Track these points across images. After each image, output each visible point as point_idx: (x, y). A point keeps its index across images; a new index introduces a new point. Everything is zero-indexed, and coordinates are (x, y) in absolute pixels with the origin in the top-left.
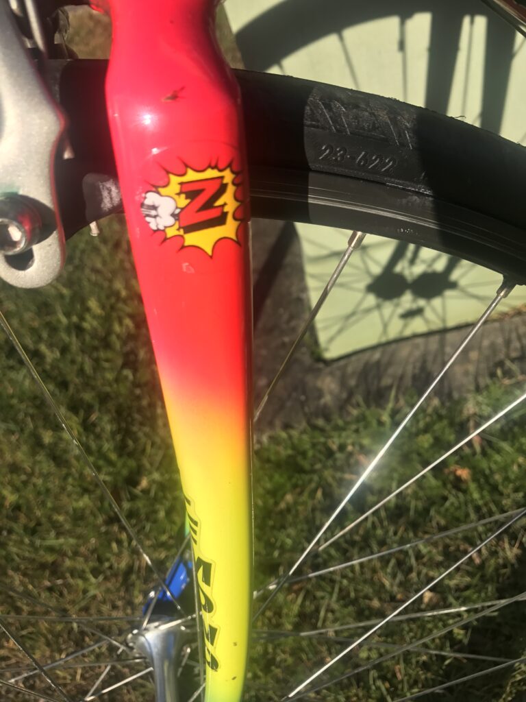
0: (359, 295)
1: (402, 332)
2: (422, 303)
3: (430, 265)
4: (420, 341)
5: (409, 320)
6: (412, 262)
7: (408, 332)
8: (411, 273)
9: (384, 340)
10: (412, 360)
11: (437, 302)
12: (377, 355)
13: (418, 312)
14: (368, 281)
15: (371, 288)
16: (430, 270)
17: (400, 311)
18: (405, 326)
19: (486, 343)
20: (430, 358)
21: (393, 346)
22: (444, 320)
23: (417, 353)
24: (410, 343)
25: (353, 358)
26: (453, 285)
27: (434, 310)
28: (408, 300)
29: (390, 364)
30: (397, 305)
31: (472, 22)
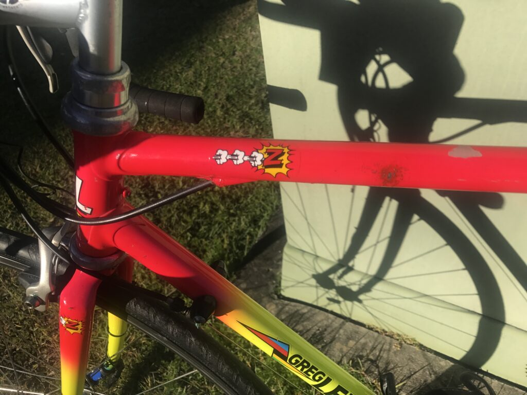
0: (308, 277)
1: (326, 306)
2: (340, 299)
3: (349, 285)
4: (331, 316)
5: (332, 303)
6: (340, 277)
7: (329, 308)
8: (338, 283)
9: (315, 304)
10: (319, 325)
11: (349, 303)
12: (305, 310)
13: (338, 302)
14: (314, 273)
15: (314, 276)
16: (348, 287)
17: (328, 296)
18: (329, 304)
19: (363, 341)
20: (329, 330)
21: (317, 310)
22: (350, 314)
23: (325, 323)
24: (326, 314)
25: (293, 304)
26: (360, 301)
27: (346, 306)
28: (333, 293)
29: (308, 319)
30: (327, 292)
31: (390, 200)
